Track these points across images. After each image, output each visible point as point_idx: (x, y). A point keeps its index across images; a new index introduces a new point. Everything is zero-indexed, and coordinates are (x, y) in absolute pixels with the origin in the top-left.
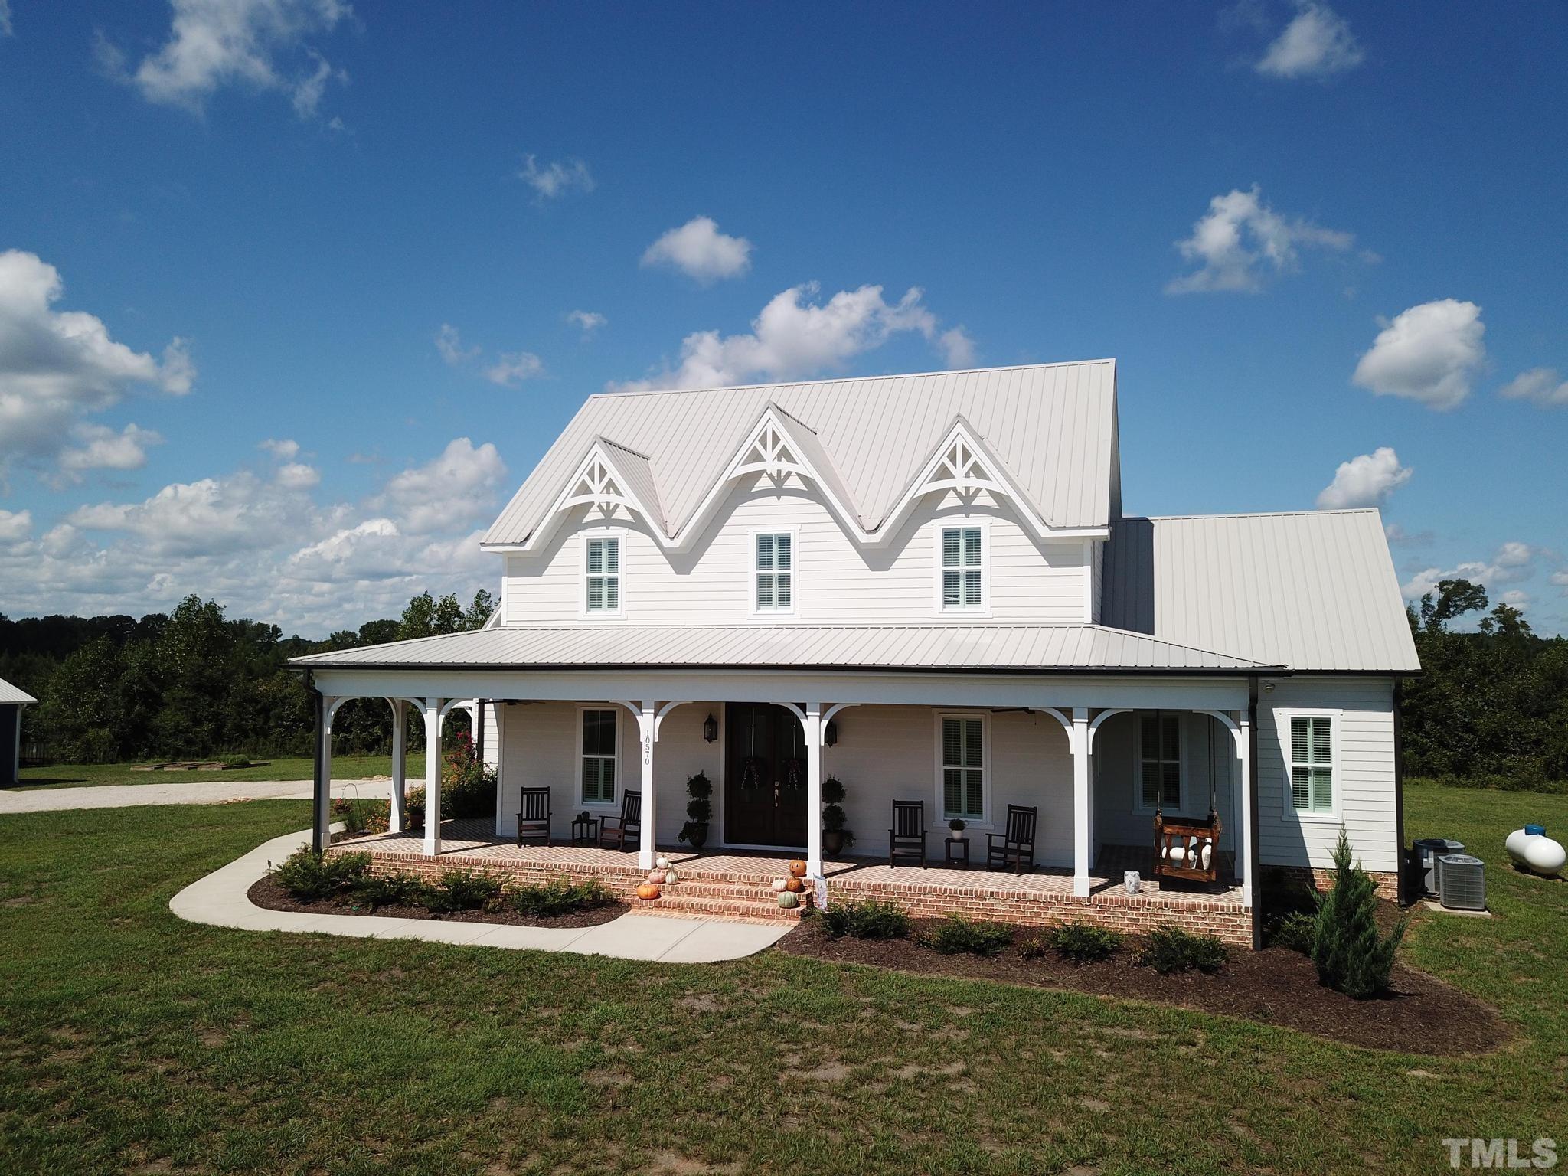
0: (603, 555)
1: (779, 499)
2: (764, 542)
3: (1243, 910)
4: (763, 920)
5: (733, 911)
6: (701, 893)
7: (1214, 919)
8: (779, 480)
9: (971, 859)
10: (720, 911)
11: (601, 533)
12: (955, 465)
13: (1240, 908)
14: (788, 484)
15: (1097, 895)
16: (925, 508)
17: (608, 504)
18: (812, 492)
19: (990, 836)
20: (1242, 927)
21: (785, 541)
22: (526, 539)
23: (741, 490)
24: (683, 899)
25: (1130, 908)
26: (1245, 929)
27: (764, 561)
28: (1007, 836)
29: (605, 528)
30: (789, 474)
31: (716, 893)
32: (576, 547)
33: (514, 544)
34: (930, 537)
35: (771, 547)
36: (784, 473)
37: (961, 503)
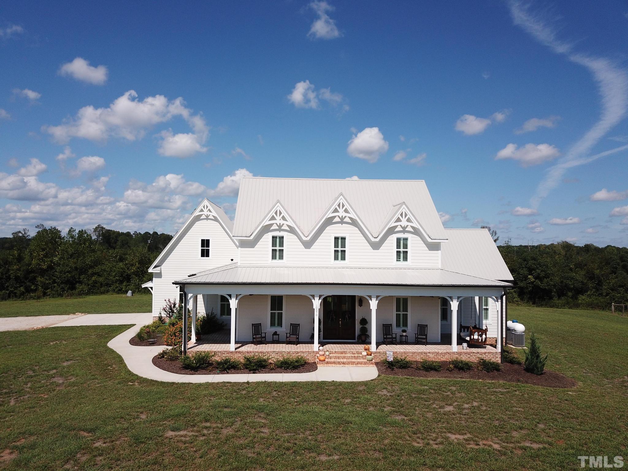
0: (277, 241)
1: (342, 225)
2: (336, 239)
3: (498, 353)
4: (363, 365)
7: (490, 356)
8: (342, 219)
11: (277, 234)
12: (402, 217)
13: (497, 352)
14: (345, 220)
16: (391, 231)
17: (280, 224)
18: (353, 223)
20: (498, 357)
21: (343, 239)
22: (251, 235)
23: (329, 222)
25: (468, 354)
26: (498, 358)
27: (336, 245)
29: (279, 232)
30: (345, 217)
32: (268, 238)
33: (246, 237)
34: (392, 240)
35: (340, 241)
36: (343, 217)
37: (402, 230)
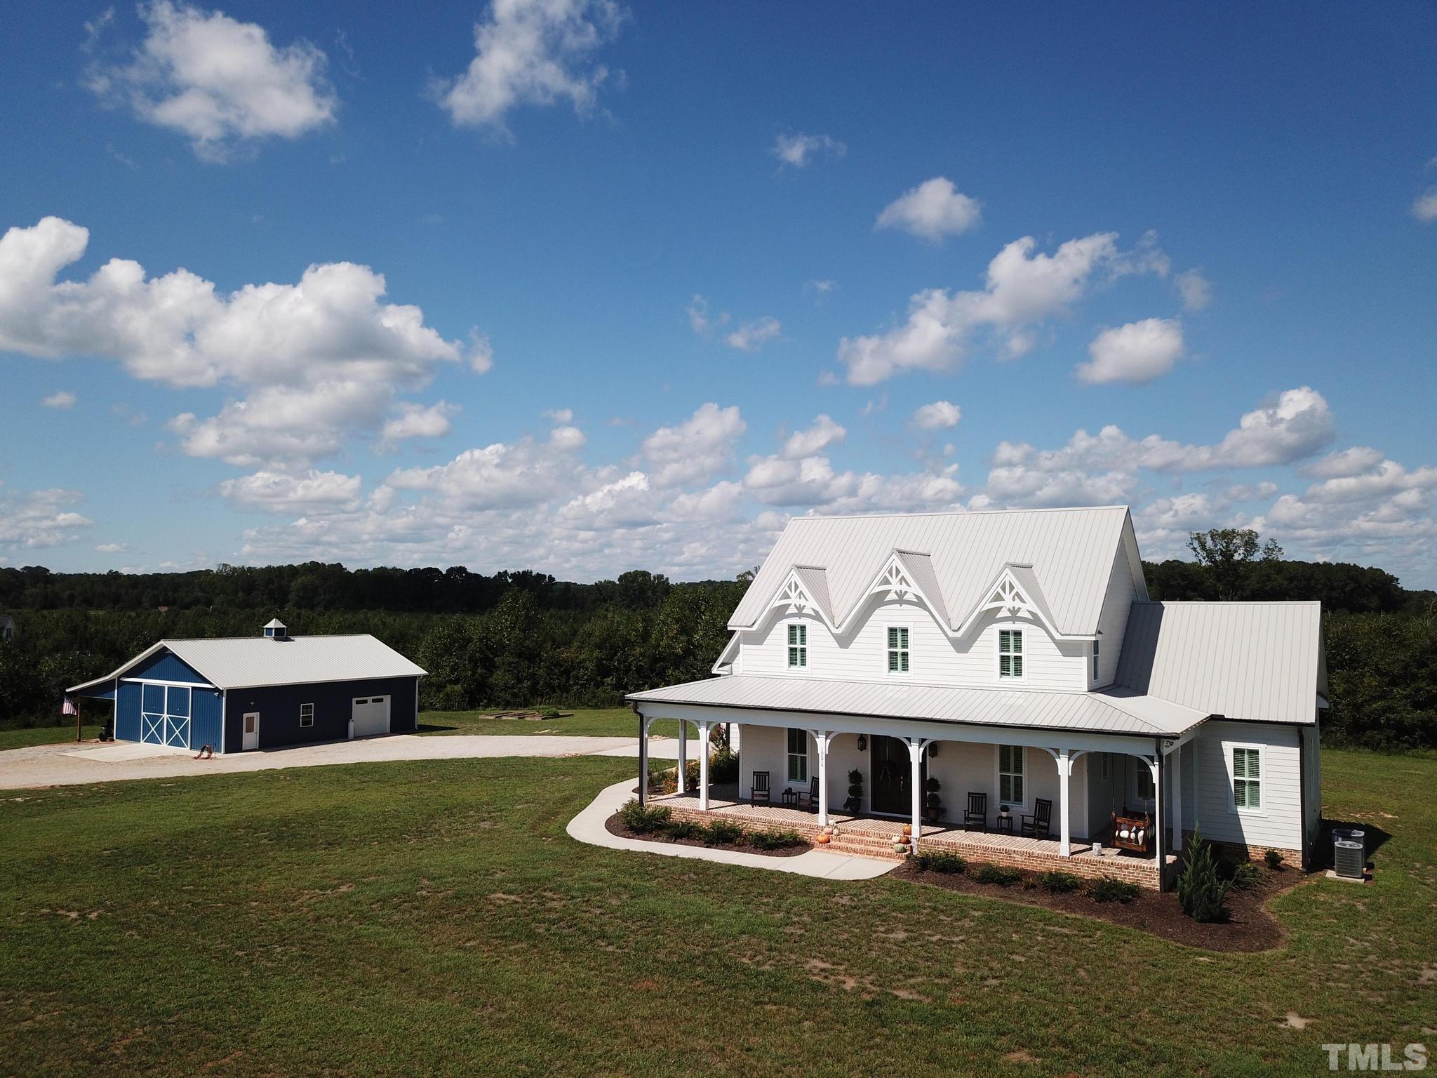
0: (797, 633)
1: (901, 606)
2: (892, 631)
4: (885, 859)
5: (869, 853)
6: (852, 841)
7: (1139, 873)
8: (901, 595)
9: (1014, 828)
10: (862, 852)
11: (796, 621)
12: (1005, 593)
13: (1154, 868)
14: (906, 598)
15: (1074, 856)
16: (989, 617)
17: (800, 605)
18: (920, 603)
19: (1023, 816)
22: (753, 624)
23: (878, 600)
24: (842, 844)
26: (1155, 880)
27: (892, 643)
28: (1035, 817)
29: (798, 618)
30: (906, 592)
31: (861, 842)
32: (781, 628)
33: (746, 626)
34: (992, 634)
35: (897, 635)
36: (903, 591)
37: (1010, 615)
